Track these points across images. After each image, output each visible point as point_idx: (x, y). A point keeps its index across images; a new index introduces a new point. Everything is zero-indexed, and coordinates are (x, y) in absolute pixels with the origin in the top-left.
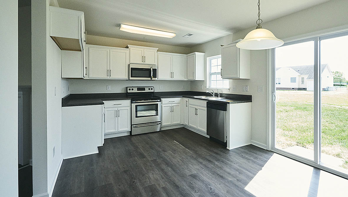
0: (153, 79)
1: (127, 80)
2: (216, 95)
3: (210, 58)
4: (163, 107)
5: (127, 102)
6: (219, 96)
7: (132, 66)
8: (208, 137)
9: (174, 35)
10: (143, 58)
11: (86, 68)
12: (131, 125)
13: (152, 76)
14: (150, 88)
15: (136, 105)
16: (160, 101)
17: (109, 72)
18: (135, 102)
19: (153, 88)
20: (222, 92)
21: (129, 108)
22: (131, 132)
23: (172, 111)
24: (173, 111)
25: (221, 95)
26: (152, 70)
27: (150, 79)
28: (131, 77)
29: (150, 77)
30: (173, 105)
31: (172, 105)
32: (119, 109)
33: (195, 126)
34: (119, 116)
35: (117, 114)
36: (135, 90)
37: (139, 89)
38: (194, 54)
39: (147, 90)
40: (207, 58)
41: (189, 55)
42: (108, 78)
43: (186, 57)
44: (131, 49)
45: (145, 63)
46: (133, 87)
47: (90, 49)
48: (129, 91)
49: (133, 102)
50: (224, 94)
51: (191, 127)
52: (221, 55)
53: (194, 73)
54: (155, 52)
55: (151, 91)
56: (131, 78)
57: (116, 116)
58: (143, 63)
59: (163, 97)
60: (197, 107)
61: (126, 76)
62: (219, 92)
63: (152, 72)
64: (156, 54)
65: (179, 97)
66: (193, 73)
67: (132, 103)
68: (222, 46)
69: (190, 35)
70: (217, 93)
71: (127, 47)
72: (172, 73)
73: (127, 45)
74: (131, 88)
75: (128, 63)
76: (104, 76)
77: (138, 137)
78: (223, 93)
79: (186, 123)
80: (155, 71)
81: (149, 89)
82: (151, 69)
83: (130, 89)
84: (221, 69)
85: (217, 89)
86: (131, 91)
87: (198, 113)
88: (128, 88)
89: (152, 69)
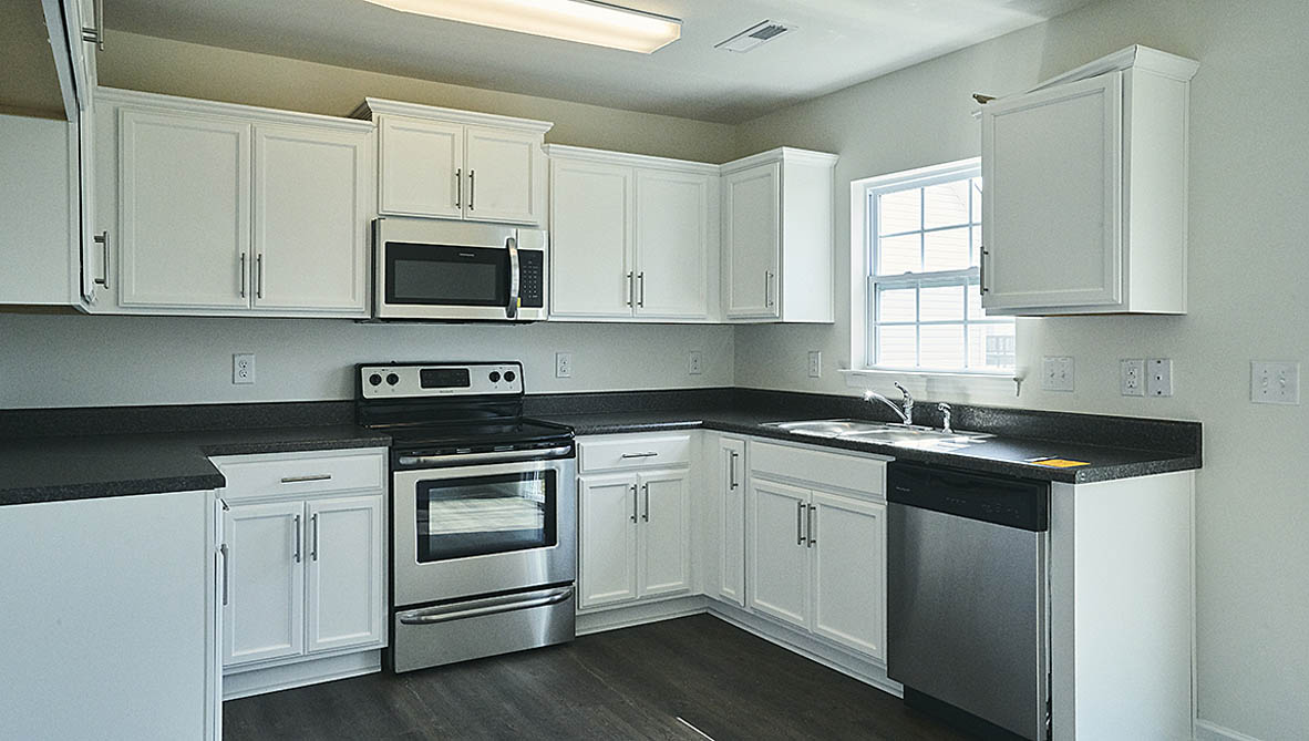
0: (523, 313)
1: (356, 320)
2: (927, 416)
3: (870, 185)
4: (585, 490)
5: (367, 463)
6: (947, 425)
7: (391, 233)
8: (896, 689)
9: (664, 31)
10: (464, 183)
11: (97, 239)
12: (393, 610)
13: (514, 294)
14: (496, 368)
15: (419, 484)
16: (571, 455)
17: (249, 269)
18: (415, 460)
19: (515, 369)
20: (966, 396)
21: (378, 502)
22: (387, 655)
23: (640, 516)
24: (645, 517)
25: (962, 419)
26: (515, 261)
27: (500, 313)
28: (387, 302)
29: (503, 299)
30: (646, 476)
31: (639, 478)
32: (316, 506)
33: (796, 617)
34: (314, 554)
35: (302, 544)
36: (410, 386)
37: (431, 376)
38: (775, 161)
39: (480, 385)
40: (852, 183)
41: (732, 172)
42: (244, 306)
43: (717, 179)
44: (388, 123)
45: (471, 215)
46: (393, 364)
47: (129, 118)
48: (369, 392)
49: (403, 461)
50: (981, 409)
51: (760, 617)
52: (978, 160)
53: (771, 280)
54: (531, 145)
55: (502, 387)
56: (387, 310)
57: (298, 555)
58: (457, 213)
59: (583, 425)
60: (807, 496)
61: (354, 297)
62: (945, 397)
63: (516, 272)
64: (540, 157)
65: (681, 428)
66: (769, 276)
67: (393, 466)
68: (982, 100)
69: (770, 32)
70: (933, 406)
71: (363, 113)
72: (634, 279)
73: (358, 104)
74: (384, 373)
75: (367, 213)
76: (214, 295)
77: (437, 684)
78: (973, 402)
79: (730, 592)
80: (533, 262)
81: (494, 377)
82: (507, 250)
83: (375, 380)
84: (984, 253)
85: (930, 380)
86: (384, 391)
87: (819, 533)
88: (367, 373)
89: (513, 253)
